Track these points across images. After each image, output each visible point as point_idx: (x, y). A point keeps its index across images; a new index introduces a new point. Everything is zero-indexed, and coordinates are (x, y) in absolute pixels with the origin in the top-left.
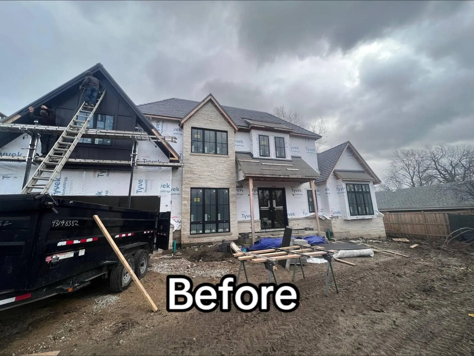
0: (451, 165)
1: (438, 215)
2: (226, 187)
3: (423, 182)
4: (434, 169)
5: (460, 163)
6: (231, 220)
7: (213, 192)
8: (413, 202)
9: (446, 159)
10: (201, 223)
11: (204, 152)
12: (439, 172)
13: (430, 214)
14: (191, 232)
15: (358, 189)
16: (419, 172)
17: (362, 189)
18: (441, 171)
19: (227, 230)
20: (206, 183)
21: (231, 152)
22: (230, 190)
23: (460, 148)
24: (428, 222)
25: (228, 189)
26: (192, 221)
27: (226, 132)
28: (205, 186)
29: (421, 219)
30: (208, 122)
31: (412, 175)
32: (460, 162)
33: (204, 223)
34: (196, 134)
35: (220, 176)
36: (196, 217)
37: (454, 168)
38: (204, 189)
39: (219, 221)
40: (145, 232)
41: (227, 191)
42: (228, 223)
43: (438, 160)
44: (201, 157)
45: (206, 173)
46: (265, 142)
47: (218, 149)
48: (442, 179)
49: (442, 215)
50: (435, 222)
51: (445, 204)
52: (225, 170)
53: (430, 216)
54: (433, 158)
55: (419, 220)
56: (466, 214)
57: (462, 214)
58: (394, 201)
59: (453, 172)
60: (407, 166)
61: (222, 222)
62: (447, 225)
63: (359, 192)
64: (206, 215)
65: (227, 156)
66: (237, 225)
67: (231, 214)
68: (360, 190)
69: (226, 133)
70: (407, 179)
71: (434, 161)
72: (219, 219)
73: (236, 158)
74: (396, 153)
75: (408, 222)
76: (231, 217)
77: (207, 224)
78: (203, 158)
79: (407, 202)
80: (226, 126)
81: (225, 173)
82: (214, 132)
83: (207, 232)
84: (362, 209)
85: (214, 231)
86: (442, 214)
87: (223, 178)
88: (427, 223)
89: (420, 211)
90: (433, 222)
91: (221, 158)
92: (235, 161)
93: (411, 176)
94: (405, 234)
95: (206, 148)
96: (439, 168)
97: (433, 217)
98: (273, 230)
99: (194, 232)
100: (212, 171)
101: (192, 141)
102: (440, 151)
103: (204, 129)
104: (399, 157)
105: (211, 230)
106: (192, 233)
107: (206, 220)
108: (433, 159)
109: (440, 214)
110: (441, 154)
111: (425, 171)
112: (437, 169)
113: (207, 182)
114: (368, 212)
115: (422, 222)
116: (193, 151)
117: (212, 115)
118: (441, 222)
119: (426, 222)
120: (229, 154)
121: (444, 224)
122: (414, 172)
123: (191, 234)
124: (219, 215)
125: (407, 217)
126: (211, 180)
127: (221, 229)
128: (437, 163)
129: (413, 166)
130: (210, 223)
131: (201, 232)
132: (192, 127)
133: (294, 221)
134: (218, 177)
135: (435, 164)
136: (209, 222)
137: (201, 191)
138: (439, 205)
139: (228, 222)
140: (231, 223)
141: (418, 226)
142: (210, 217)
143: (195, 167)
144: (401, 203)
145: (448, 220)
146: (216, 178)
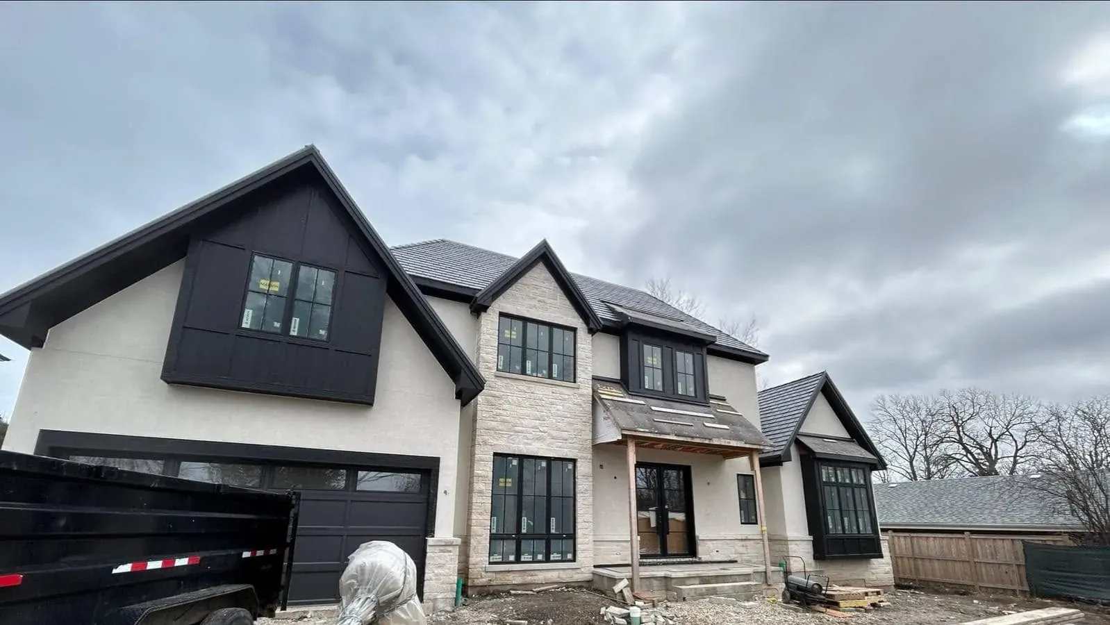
0: (990, 435)
1: (1000, 542)
2: (570, 456)
3: (933, 469)
4: (955, 442)
5: (1007, 433)
6: (579, 533)
7: (541, 465)
8: (938, 512)
9: (981, 423)
10: (513, 539)
11: (523, 372)
12: (965, 448)
13: (982, 541)
14: (491, 557)
15: (843, 479)
16: (925, 447)
17: (851, 479)
18: (968, 447)
19: (570, 556)
20: (528, 444)
21: (584, 376)
22: (578, 464)
23: (1009, 401)
24: (978, 557)
25: (574, 461)
26: (494, 531)
27: (574, 330)
28: (525, 452)
29: (964, 548)
30: (537, 303)
31: (912, 451)
32: (1008, 431)
33: (519, 538)
34: (507, 329)
35: (559, 429)
36: (502, 523)
37: (995, 441)
38: (522, 458)
39: (525, 534)
40: (246, 554)
41: (570, 466)
42: (571, 541)
43: (963, 422)
44: (517, 383)
45: (526, 422)
46: (655, 359)
47: (555, 366)
48: (969, 466)
49: (1007, 544)
50: (993, 559)
51: (1007, 520)
52: (569, 416)
53: (984, 546)
54: (953, 418)
55: (959, 552)
56: (1058, 544)
57: (1051, 543)
58: (896, 508)
59: (993, 452)
60: (901, 429)
61: (558, 537)
62: (1018, 566)
63: (845, 485)
64: (524, 519)
65: (572, 385)
66: (591, 546)
67: (579, 520)
68: (848, 481)
69: (572, 333)
70: (901, 460)
71: (956, 424)
72: (553, 531)
73: (594, 391)
74: (881, 401)
75: (933, 554)
76: (579, 526)
77: (526, 541)
78: (523, 386)
79: (926, 511)
80: (574, 317)
81: (570, 424)
82: (547, 328)
83: (526, 560)
84: (850, 522)
85: (540, 557)
86: (1007, 541)
87: (565, 435)
88: (976, 560)
89: (962, 532)
90: (989, 557)
91: (562, 390)
92: (591, 399)
93: (910, 455)
94: (928, 582)
95: (529, 364)
96: (965, 440)
97: (990, 546)
98: (665, 560)
99: (497, 558)
100: (542, 416)
101: (499, 343)
102: (969, 403)
103: (525, 320)
104: (886, 411)
105: (534, 554)
106: (491, 560)
107: (524, 531)
108: (953, 420)
109: (1005, 541)
110: (971, 411)
111: (936, 444)
112: (960, 441)
113: (529, 441)
114: (861, 528)
115: (965, 557)
116: (499, 367)
117: (545, 290)
118: (1006, 558)
119: (974, 557)
120: (578, 380)
121: (1014, 562)
122: (917, 446)
123: (490, 563)
124: (553, 520)
125: (932, 545)
126: (539, 439)
127: (555, 555)
128: (961, 428)
129: (915, 432)
130: (534, 539)
131: (512, 558)
132: (500, 312)
133: (709, 543)
134: (555, 433)
135: (958, 432)
136: (532, 536)
137: (515, 462)
138: (995, 522)
139: (573, 537)
140: (579, 540)
141: (958, 565)
142: (532, 524)
143: (506, 406)
144: (912, 513)
145: (1021, 554)
146: (549, 434)
